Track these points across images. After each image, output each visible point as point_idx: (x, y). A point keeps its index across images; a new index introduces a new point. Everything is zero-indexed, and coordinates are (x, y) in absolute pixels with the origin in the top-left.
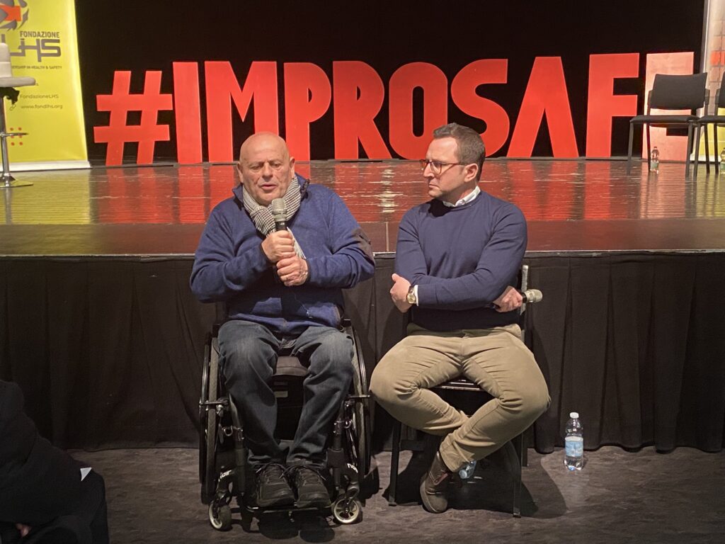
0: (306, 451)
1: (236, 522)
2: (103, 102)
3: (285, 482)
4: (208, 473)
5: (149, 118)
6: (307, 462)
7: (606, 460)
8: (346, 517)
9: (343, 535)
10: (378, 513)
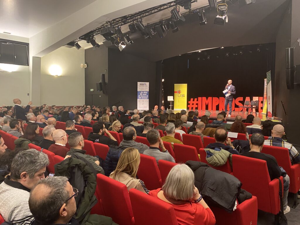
2: (189, 102)
5: (195, 104)
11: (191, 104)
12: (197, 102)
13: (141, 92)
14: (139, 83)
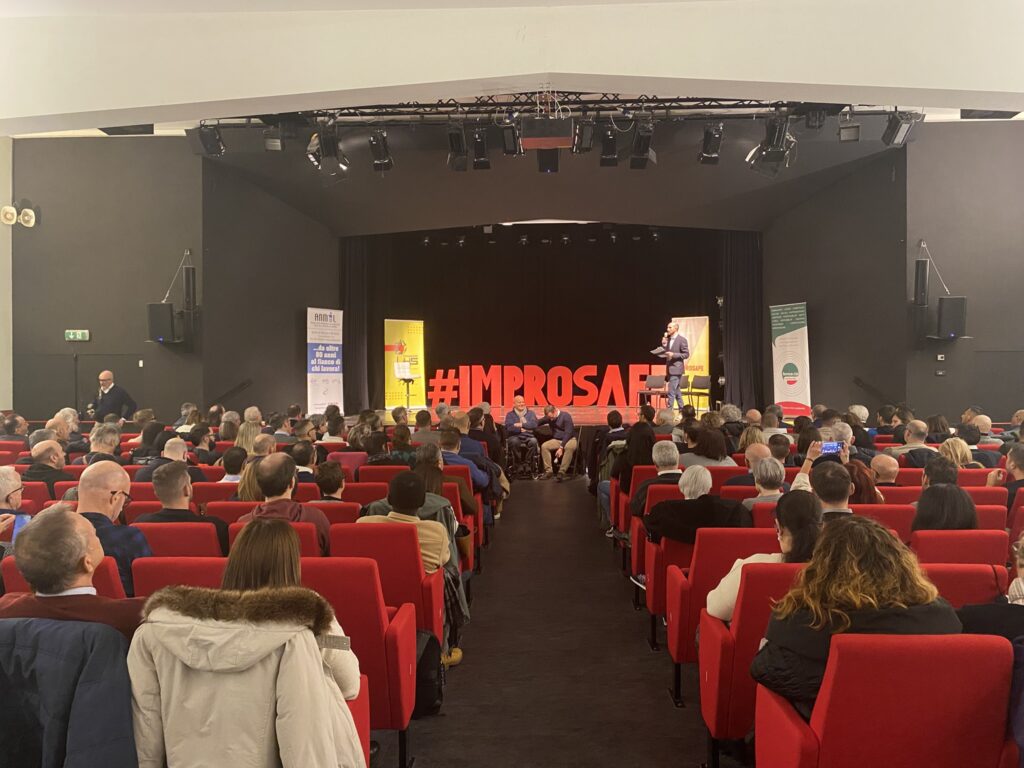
2: (432, 382)
5: (449, 388)
11: (438, 389)
12: (456, 382)
13: (319, 344)
14: (311, 312)
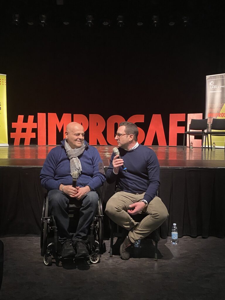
0: (80, 236)
1: (54, 263)
2: (14, 125)
3: (72, 248)
4: (44, 244)
5: (29, 130)
6: (81, 240)
7: (185, 241)
8: (94, 261)
9: (93, 267)
10: (106, 260)
11: (19, 130)
12: (35, 126)
